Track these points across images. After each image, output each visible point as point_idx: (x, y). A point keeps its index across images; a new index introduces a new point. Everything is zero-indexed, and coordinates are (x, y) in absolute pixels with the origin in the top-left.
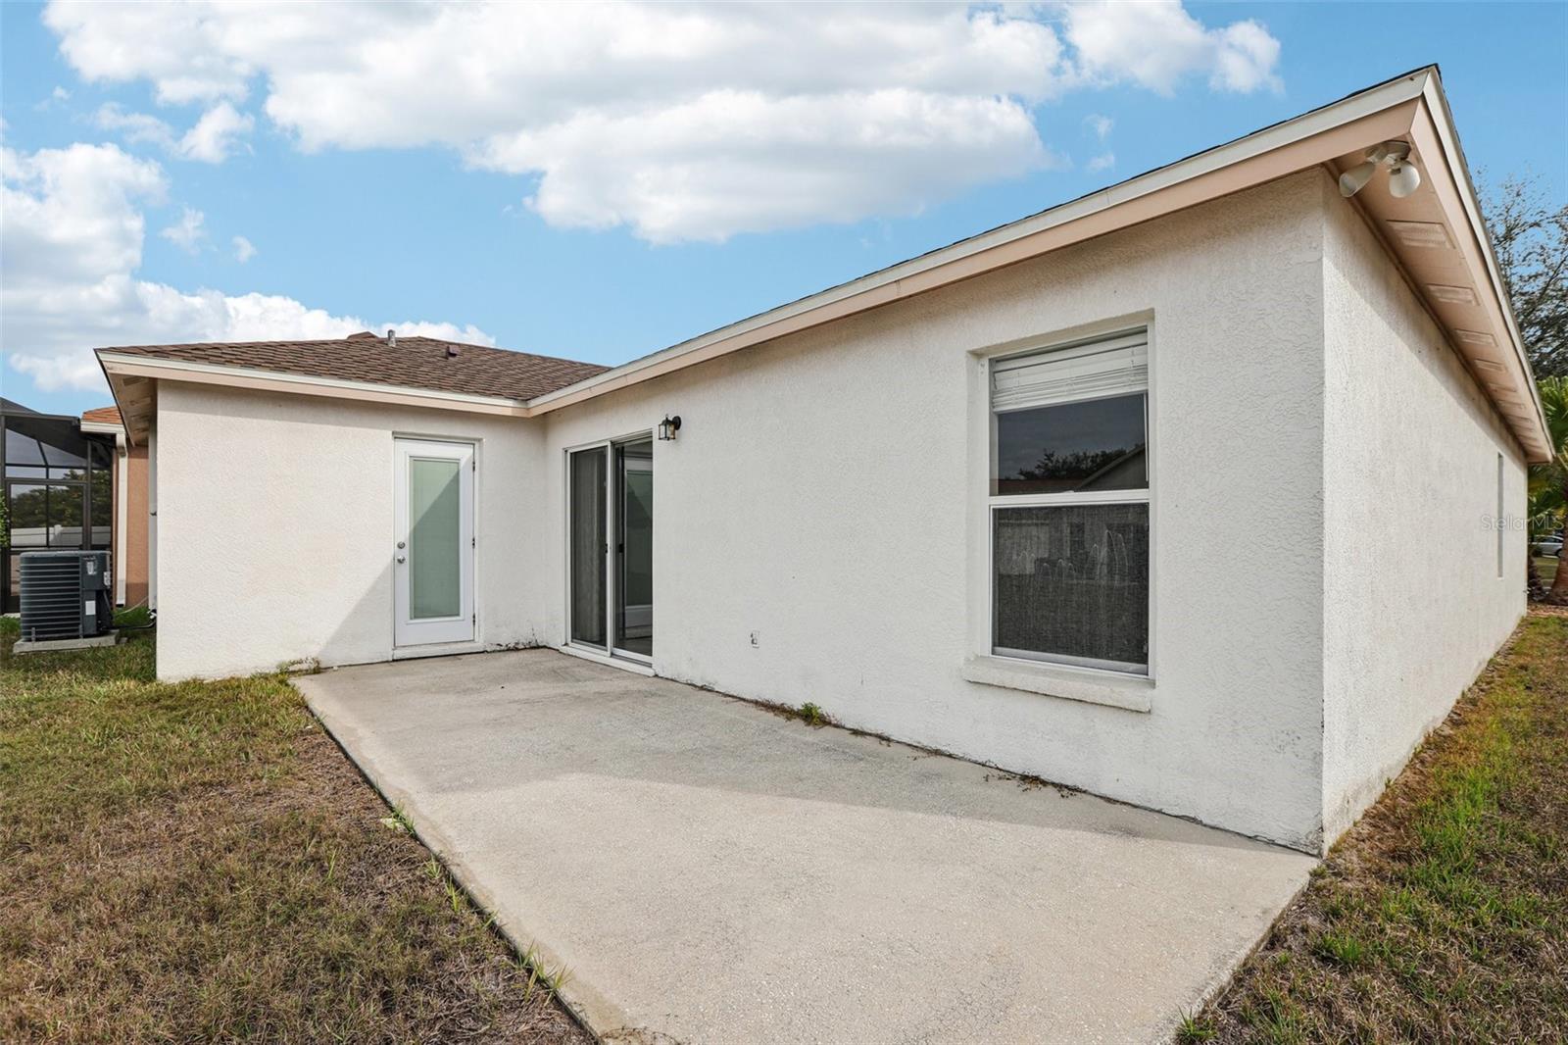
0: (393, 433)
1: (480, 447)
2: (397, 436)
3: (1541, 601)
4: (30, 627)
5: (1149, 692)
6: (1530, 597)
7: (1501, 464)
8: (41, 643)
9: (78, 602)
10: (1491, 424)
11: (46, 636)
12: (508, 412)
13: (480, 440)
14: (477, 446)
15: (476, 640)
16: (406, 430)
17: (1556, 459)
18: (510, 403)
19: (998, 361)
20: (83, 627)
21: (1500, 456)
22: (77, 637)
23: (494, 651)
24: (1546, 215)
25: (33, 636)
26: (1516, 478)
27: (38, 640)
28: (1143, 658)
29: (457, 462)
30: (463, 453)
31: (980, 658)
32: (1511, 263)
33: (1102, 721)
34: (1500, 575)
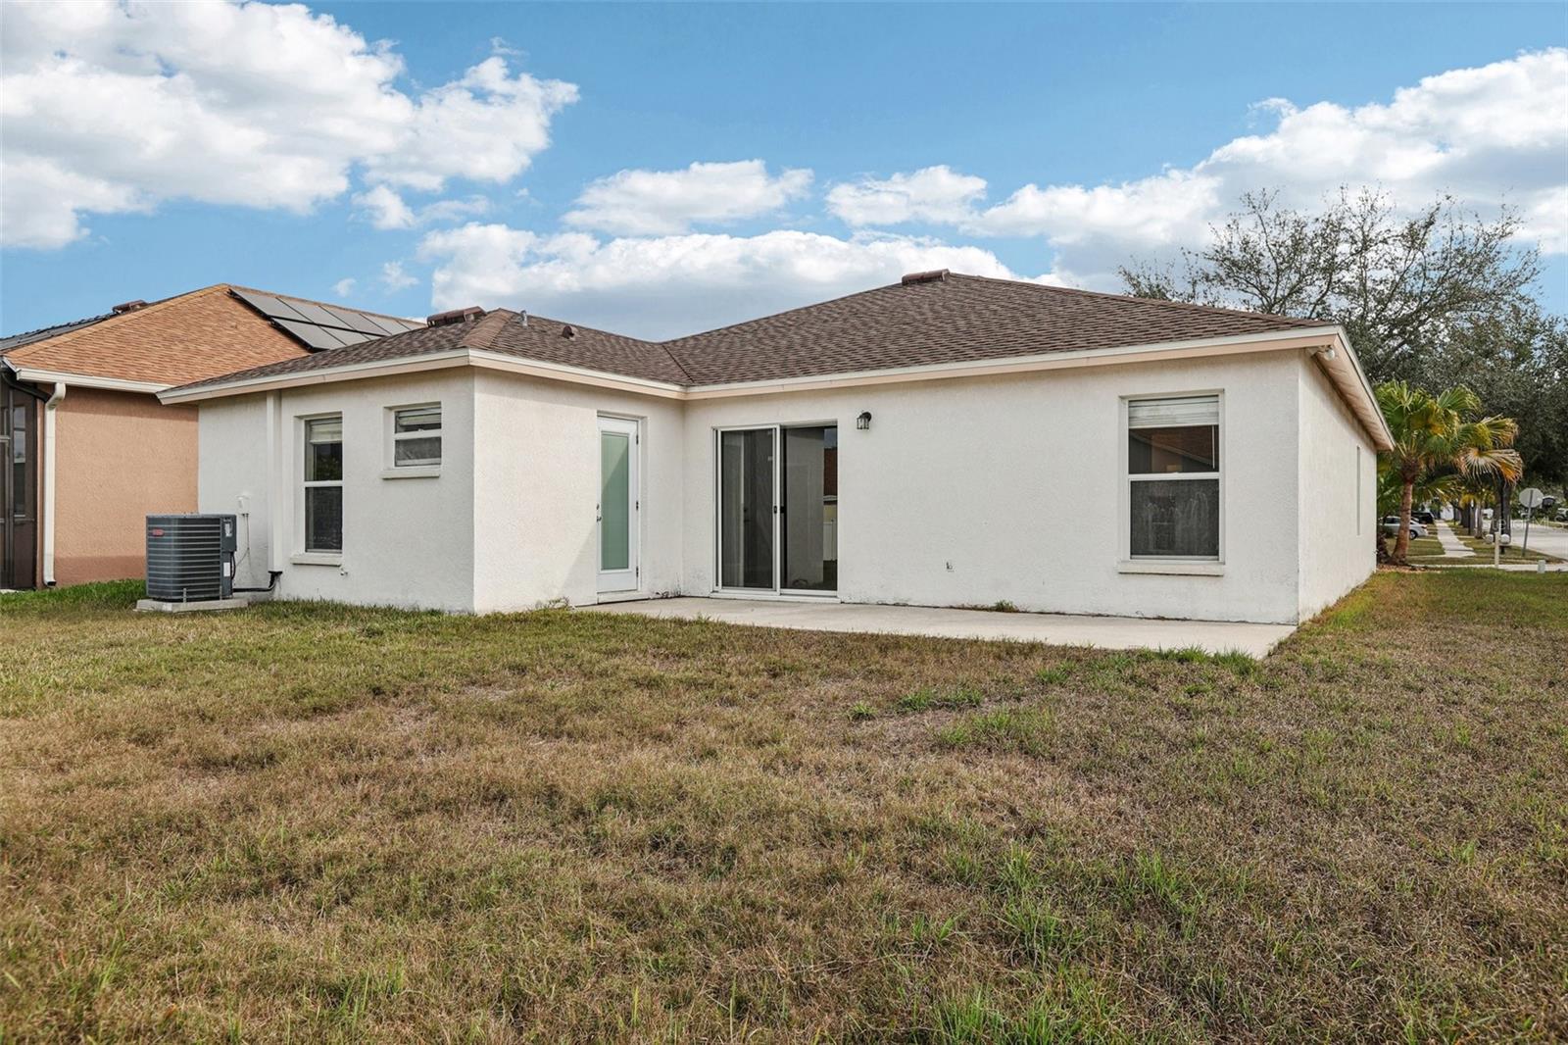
0: (598, 412)
1: (642, 423)
2: (601, 415)
3: (1386, 563)
4: (182, 588)
5: (1223, 567)
6: (1379, 559)
7: (1359, 454)
8: (192, 603)
9: (219, 563)
10: (1353, 427)
11: (196, 596)
12: (674, 396)
13: (642, 418)
14: (640, 422)
15: (639, 589)
16: (608, 410)
17: (1396, 448)
18: (677, 388)
19: (1133, 402)
20: (223, 589)
21: (1358, 448)
22: (217, 598)
23: (654, 599)
24: (1392, 234)
25: (185, 596)
26: (1369, 462)
27: (189, 600)
28: (1216, 553)
29: (626, 436)
30: (629, 428)
31: (1123, 562)
32: (1367, 267)
33: (1198, 582)
34: (1359, 534)
